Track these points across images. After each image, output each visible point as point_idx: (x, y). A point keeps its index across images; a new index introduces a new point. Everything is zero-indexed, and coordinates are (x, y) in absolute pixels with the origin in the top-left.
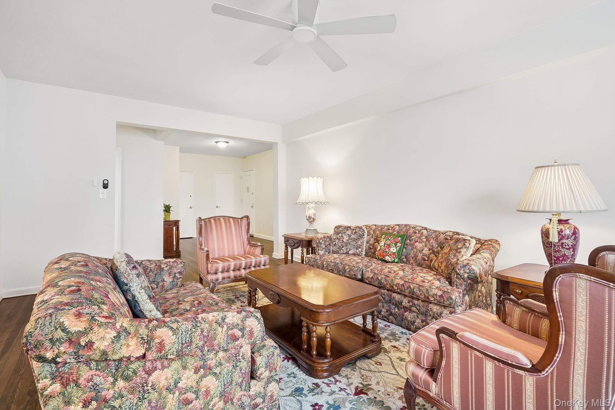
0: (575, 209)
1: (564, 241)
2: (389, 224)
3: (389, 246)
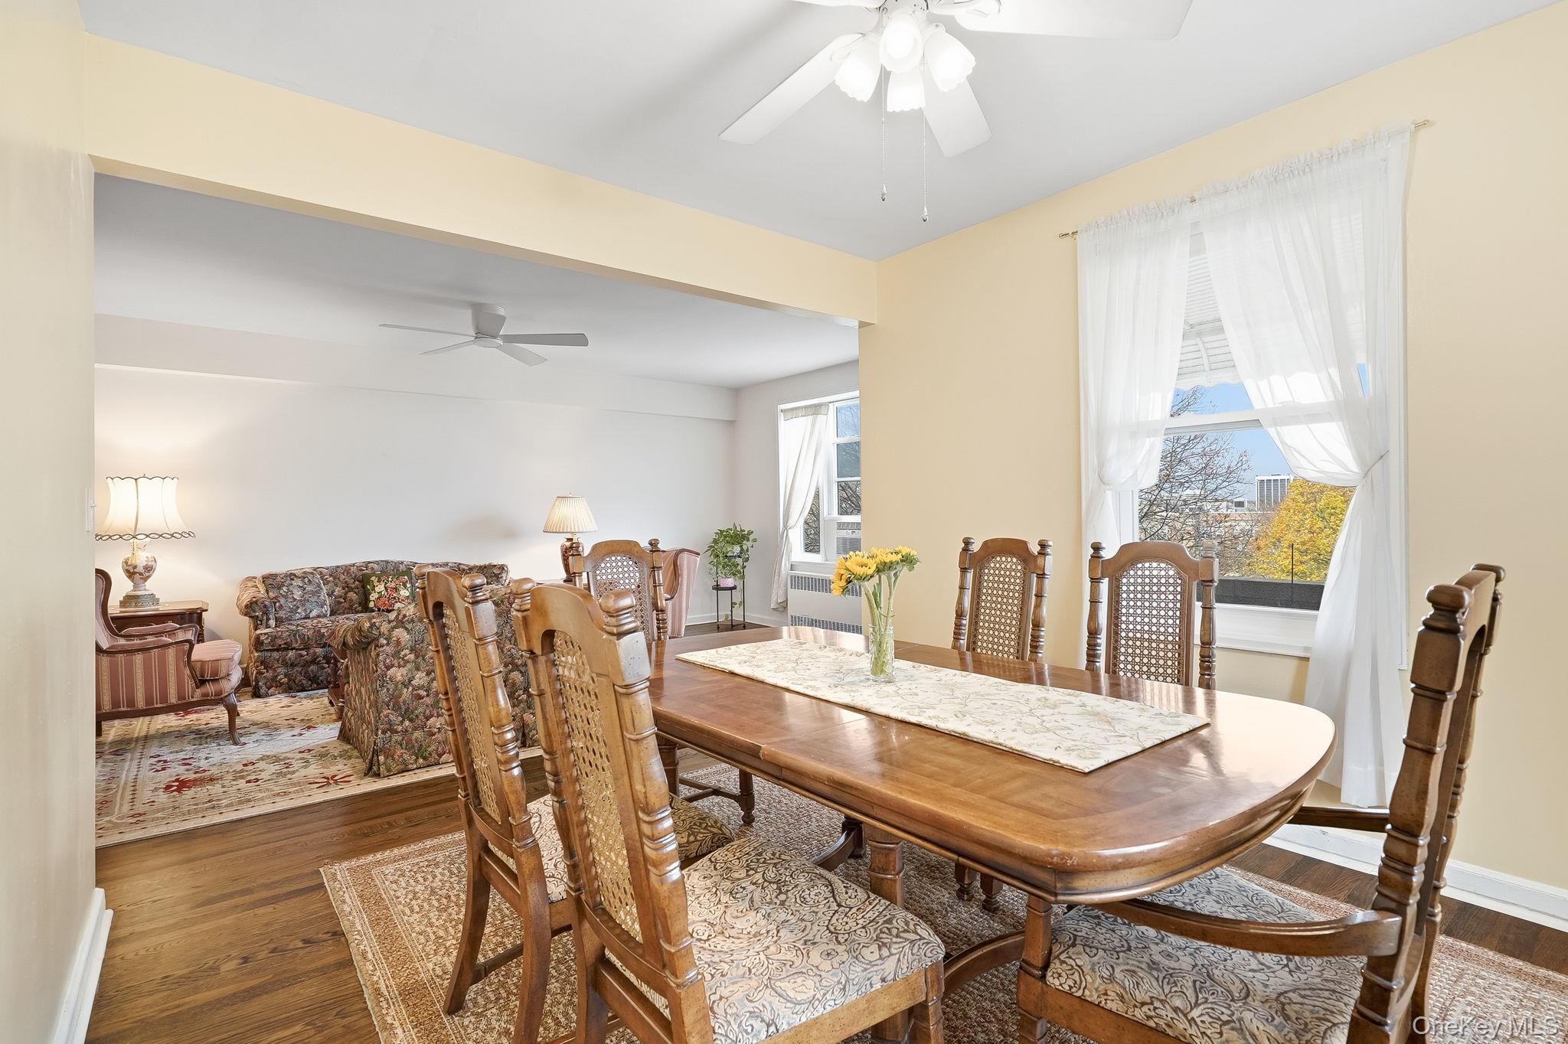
2: (353, 562)
3: (396, 589)
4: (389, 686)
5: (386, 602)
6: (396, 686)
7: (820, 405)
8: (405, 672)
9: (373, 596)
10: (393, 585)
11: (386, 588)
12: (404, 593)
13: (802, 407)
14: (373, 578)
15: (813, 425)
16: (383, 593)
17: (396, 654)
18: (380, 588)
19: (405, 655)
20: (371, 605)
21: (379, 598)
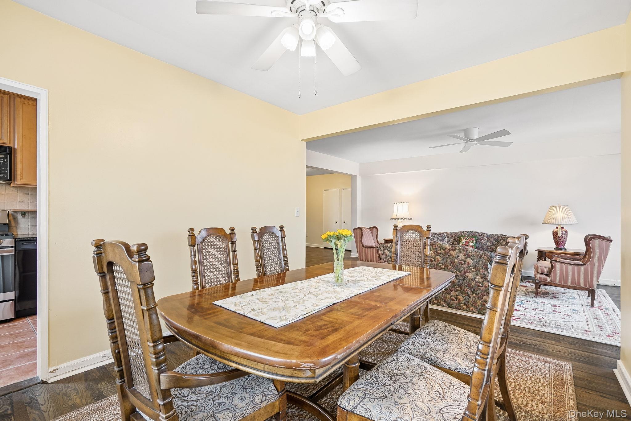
0: (569, 223)
1: (563, 236)
3: (469, 242)
4: (467, 280)
6: (469, 280)
8: (472, 275)
10: (468, 240)
12: (472, 244)
17: (468, 268)
19: (472, 269)
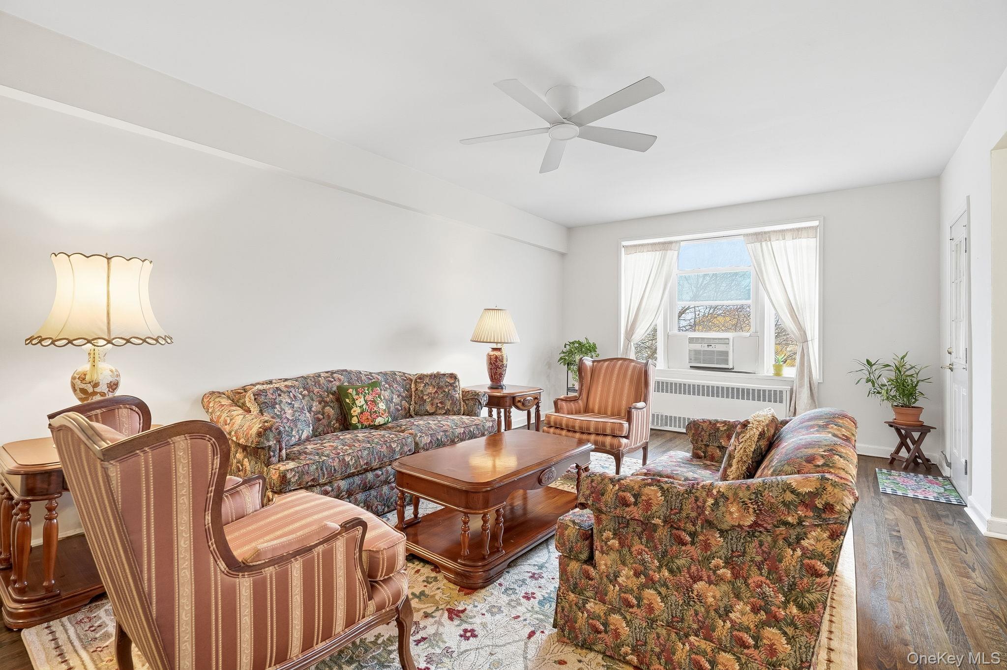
5: (369, 417)
7: (671, 243)
9: (356, 411)
11: (366, 401)
13: (648, 244)
14: (350, 391)
15: (663, 258)
16: (364, 407)
18: (361, 401)
20: (354, 420)
21: (361, 413)
